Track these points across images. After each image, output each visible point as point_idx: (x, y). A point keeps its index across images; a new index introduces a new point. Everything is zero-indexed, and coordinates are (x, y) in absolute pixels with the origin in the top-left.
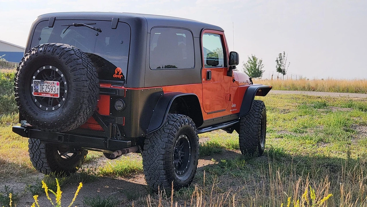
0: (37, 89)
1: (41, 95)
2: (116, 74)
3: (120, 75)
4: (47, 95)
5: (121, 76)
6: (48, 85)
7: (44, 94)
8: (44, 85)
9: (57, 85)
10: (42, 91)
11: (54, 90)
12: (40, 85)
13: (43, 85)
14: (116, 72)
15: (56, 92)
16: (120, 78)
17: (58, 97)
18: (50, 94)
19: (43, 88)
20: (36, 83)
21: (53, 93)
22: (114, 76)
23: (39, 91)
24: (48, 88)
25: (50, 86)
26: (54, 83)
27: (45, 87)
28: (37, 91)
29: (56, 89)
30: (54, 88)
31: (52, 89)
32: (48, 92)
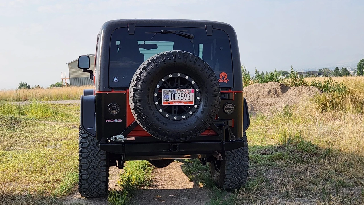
0: (168, 98)
1: (173, 104)
2: (221, 79)
3: (226, 79)
4: (180, 103)
5: (227, 81)
6: (181, 93)
7: (176, 103)
8: (177, 93)
9: (192, 92)
10: (174, 100)
11: (188, 98)
12: (172, 94)
13: (175, 94)
14: (221, 77)
15: (191, 100)
16: (227, 83)
17: (193, 104)
18: (183, 102)
19: (175, 97)
20: (166, 92)
21: (187, 100)
22: (220, 81)
23: (170, 100)
24: (181, 96)
25: (184, 93)
26: (188, 91)
27: (177, 96)
28: (167, 100)
29: (191, 97)
30: (188, 96)
31: (186, 97)
32: (181, 100)
